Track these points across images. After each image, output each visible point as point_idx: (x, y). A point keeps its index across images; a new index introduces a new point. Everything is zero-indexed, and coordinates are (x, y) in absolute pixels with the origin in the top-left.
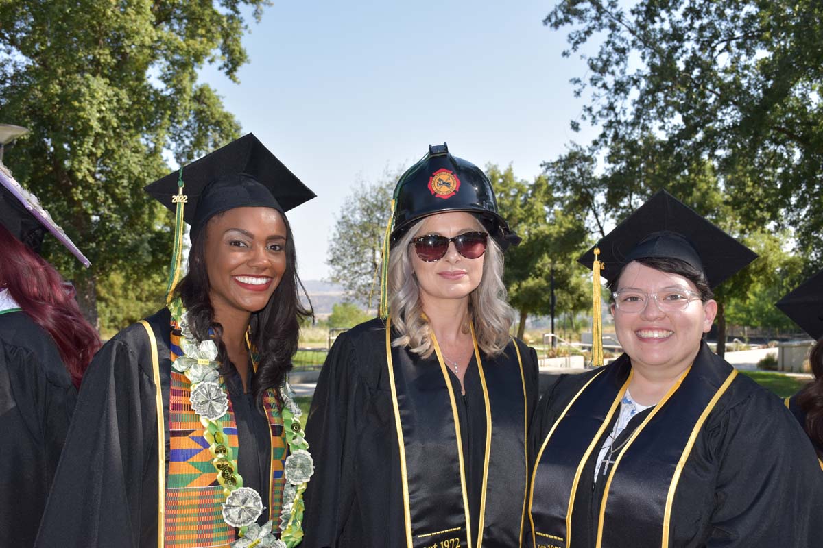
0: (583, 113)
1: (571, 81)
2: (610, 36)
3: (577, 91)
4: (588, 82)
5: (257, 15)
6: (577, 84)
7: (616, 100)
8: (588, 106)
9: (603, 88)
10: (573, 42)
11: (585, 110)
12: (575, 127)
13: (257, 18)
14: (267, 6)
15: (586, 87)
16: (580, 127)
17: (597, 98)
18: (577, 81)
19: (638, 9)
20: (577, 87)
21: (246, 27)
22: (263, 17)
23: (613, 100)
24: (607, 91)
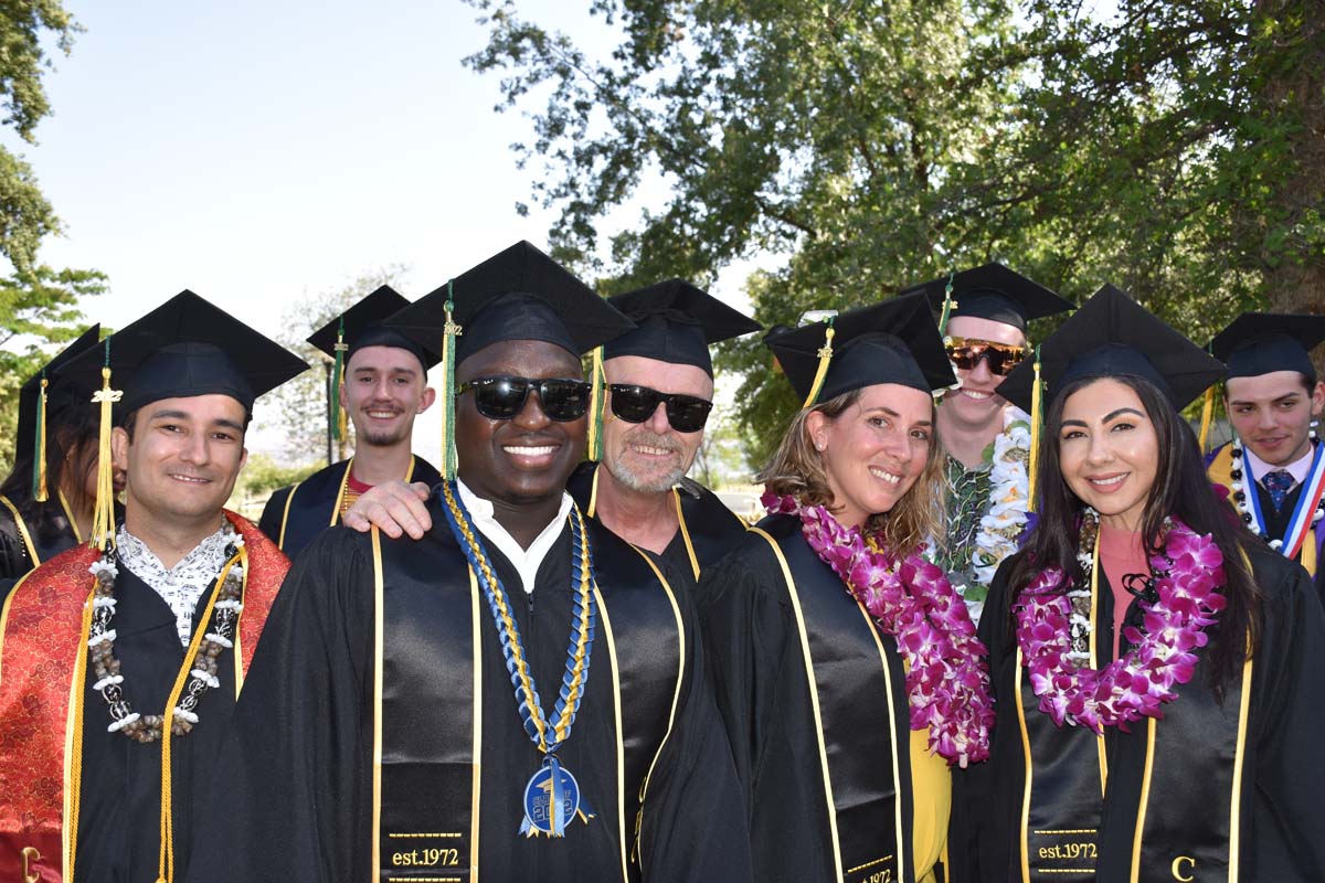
0: (533, 191)
1: (511, 147)
2: (562, 86)
3: (520, 161)
4: (533, 148)
5: (65, 46)
6: (520, 151)
7: (579, 174)
8: (538, 182)
9: (560, 158)
10: (508, 92)
11: (534, 187)
12: (523, 210)
13: (65, 50)
14: (78, 32)
15: (533, 155)
16: (529, 210)
17: (551, 171)
18: (519, 147)
19: (621, 51)
20: (520, 155)
21: (49, 63)
22: (74, 48)
23: (575, 174)
24: (565, 162)
